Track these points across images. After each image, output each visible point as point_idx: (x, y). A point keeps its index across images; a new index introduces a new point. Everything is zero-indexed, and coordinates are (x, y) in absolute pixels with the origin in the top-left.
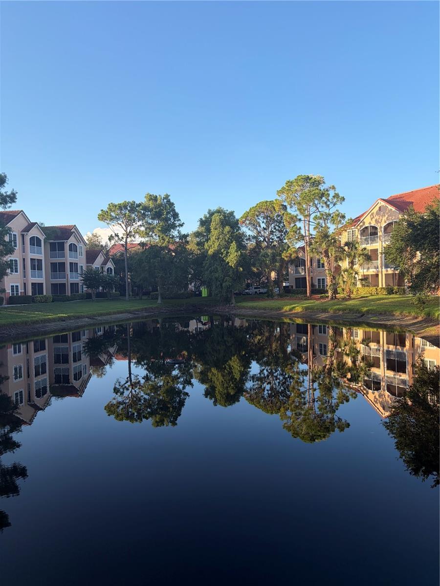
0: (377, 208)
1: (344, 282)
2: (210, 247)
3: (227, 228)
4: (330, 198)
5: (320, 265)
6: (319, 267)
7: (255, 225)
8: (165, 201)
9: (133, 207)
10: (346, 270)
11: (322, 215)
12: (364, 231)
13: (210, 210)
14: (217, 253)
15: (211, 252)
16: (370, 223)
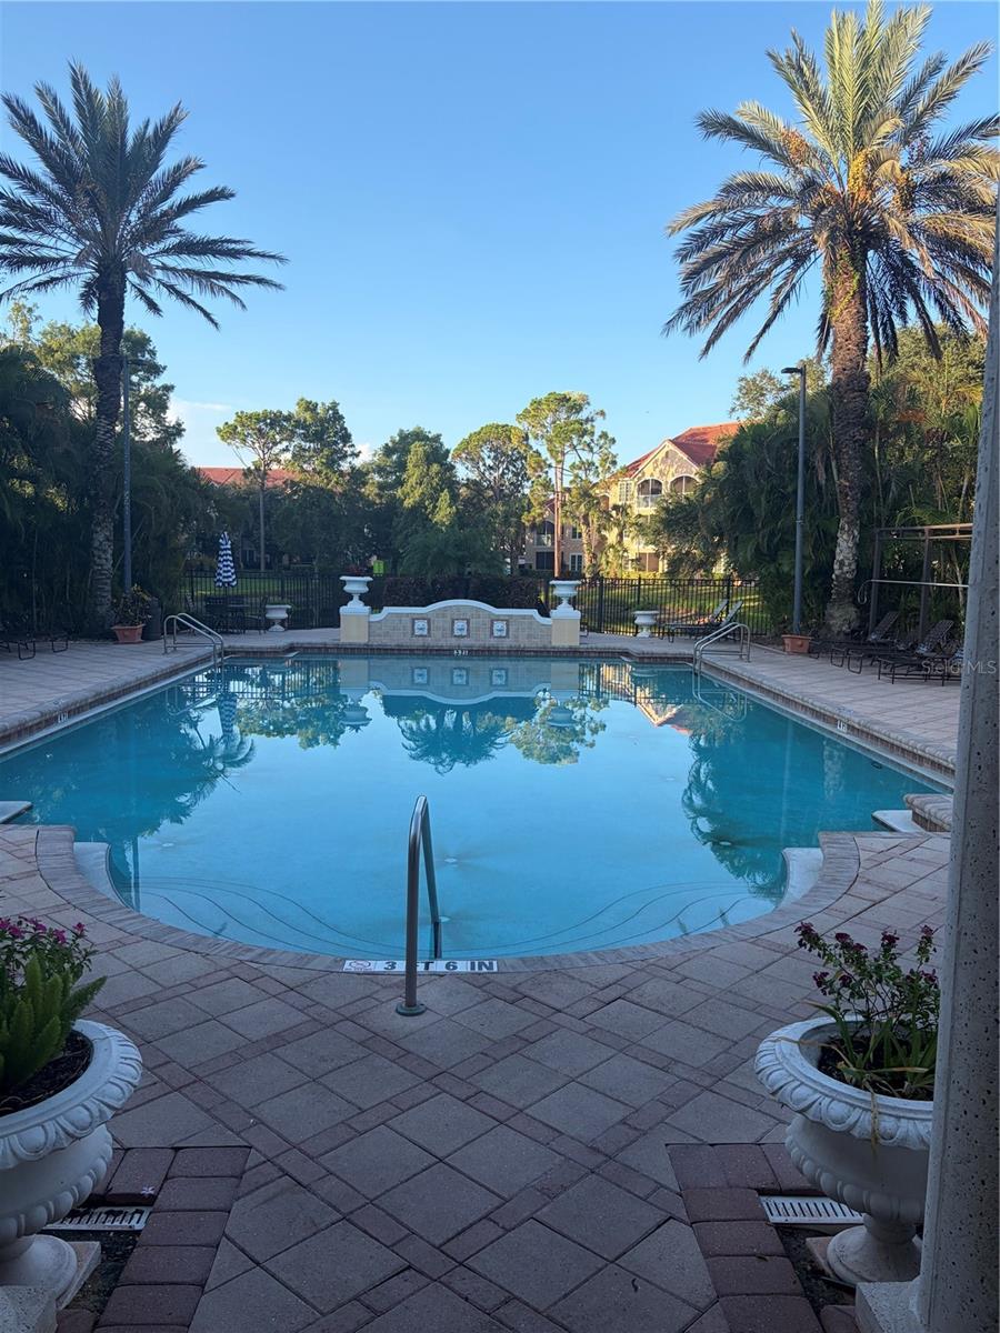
0: (663, 454)
1: (607, 563)
2: (407, 495)
3: (435, 468)
4: (596, 437)
5: (576, 534)
6: (574, 537)
7: (475, 461)
8: (331, 412)
9: (275, 420)
10: (612, 546)
11: (583, 463)
12: (643, 486)
13: (402, 431)
14: (418, 508)
15: (408, 503)
16: (652, 475)
